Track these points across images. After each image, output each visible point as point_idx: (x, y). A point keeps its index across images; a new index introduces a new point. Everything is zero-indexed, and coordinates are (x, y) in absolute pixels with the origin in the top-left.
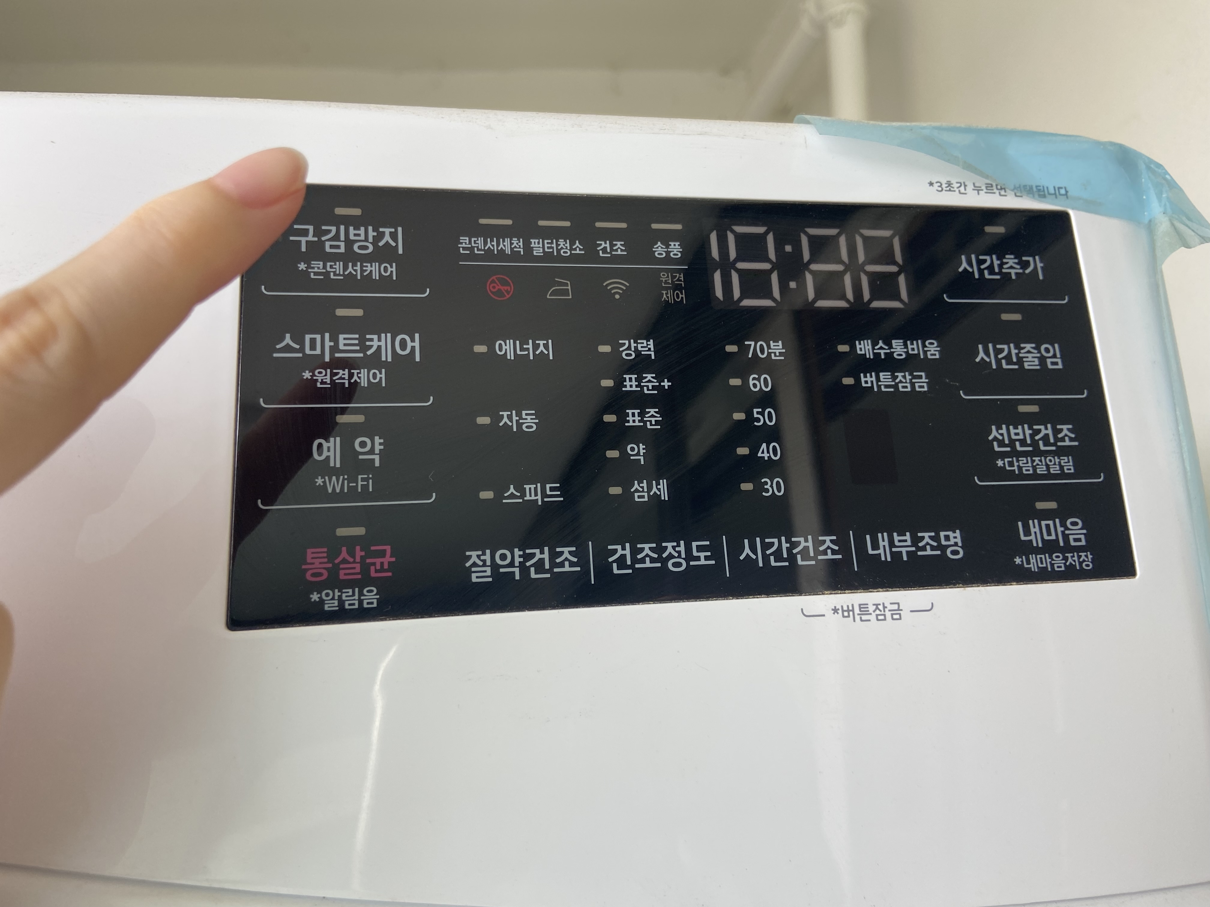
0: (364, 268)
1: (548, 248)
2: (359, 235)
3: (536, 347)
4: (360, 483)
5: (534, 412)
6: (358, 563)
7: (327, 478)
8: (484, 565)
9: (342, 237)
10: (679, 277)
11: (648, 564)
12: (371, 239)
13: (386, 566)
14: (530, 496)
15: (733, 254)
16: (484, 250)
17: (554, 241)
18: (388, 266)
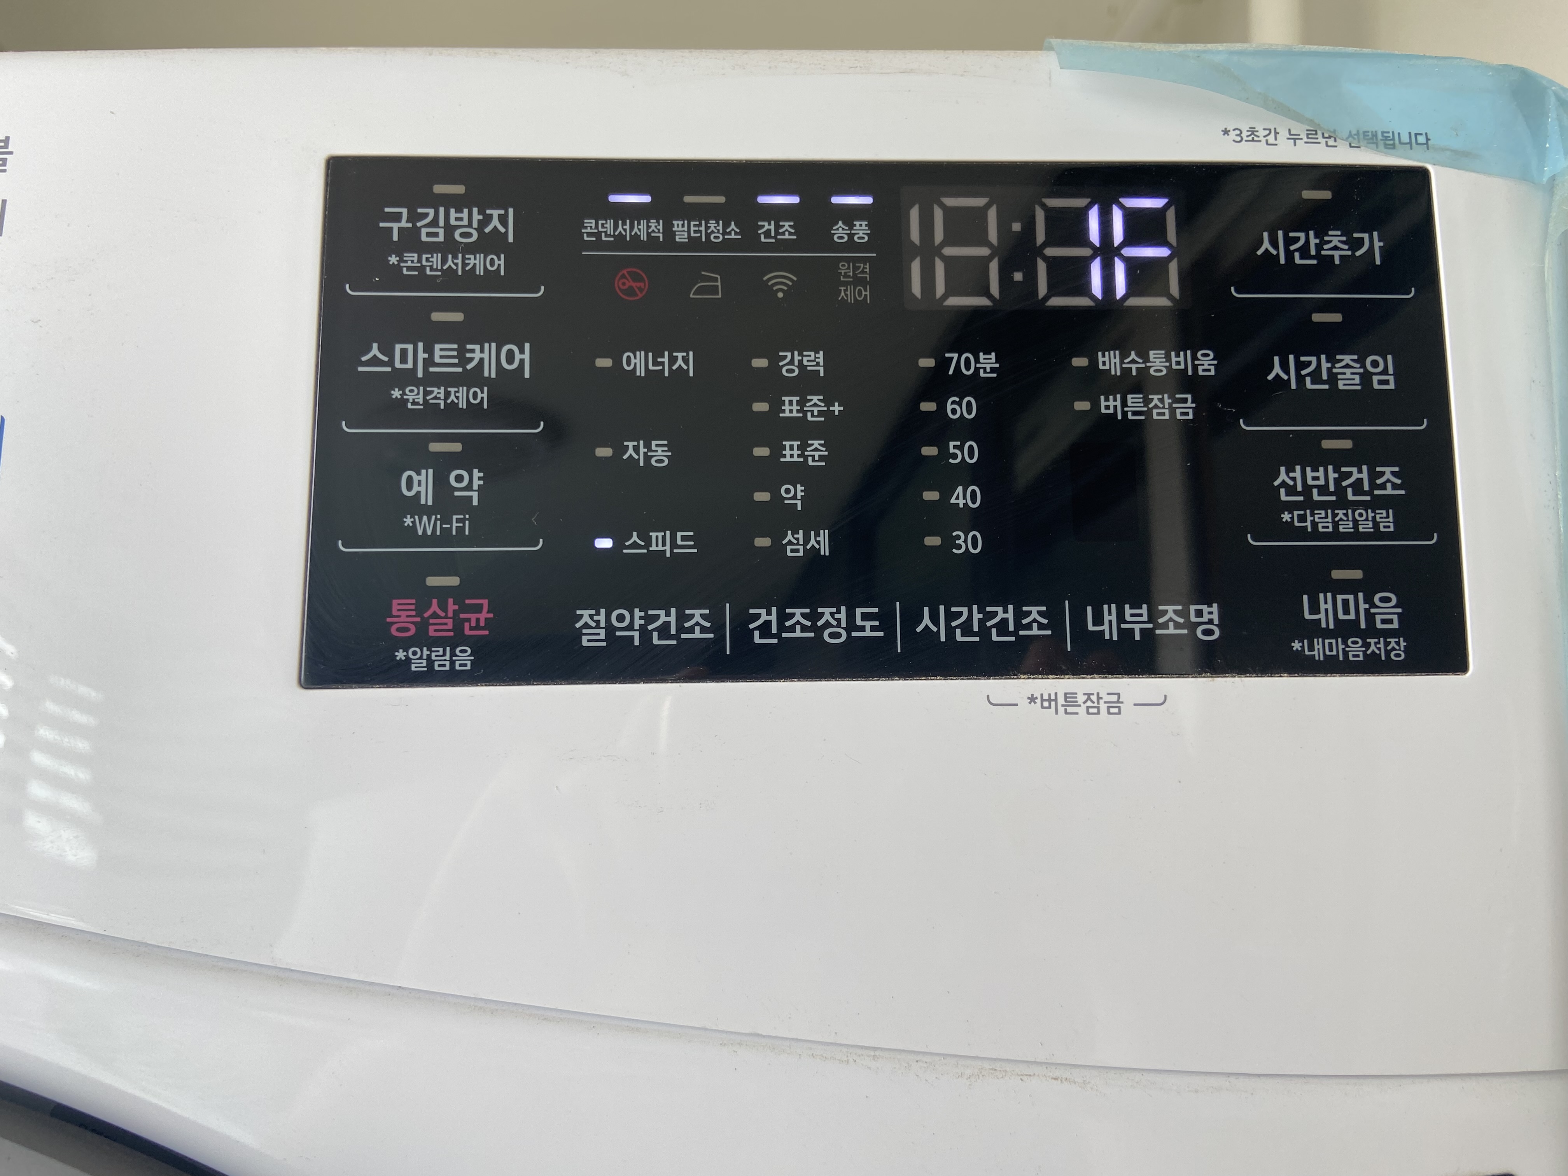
0: (467, 262)
1: (695, 232)
2: (461, 219)
3: (673, 360)
4: (455, 524)
5: (666, 442)
6: (450, 618)
7: (416, 517)
8: (598, 626)
9: (442, 223)
10: (864, 268)
11: (798, 633)
12: (475, 225)
13: (482, 624)
14: (657, 546)
15: (939, 236)
16: (614, 236)
17: (703, 222)
18: (495, 257)
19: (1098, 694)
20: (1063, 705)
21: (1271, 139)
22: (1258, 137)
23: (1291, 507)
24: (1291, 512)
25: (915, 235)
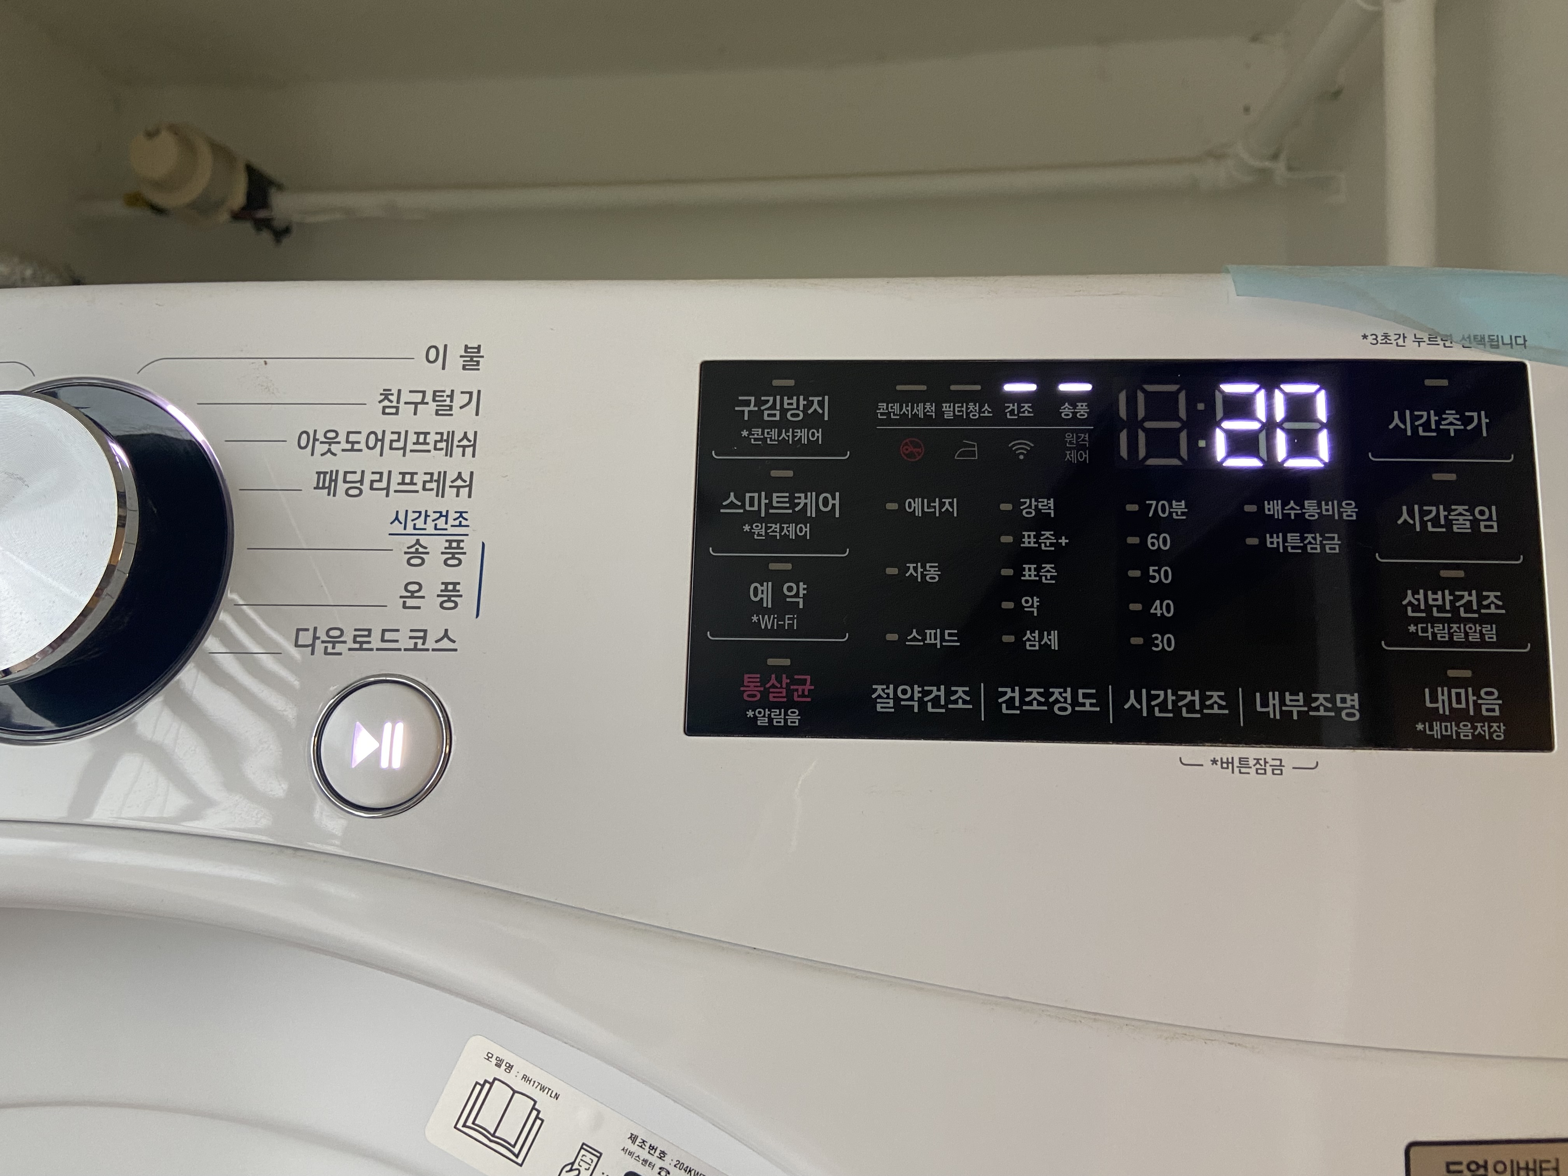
0: (795, 434)
1: (959, 411)
2: (792, 404)
3: (942, 505)
4: (787, 622)
5: (937, 564)
6: (784, 688)
7: (760, 616)
8: (888, 697)
9: (778, 407)
10: (1085, 437)
11: (1035, 707)
12: (801, 408)
13: (806, 693)
14: (931, 640)
15: (1141, 413)
16: (900, 415)
17: (965, 404)
18: (815, 431)
19: (1265, 759)
20: (1238, 767)
21: (1400, 342)
22: (1390, 340)
23: (1416, 621)
24: (1416, 625)
25: (1123, 413)
